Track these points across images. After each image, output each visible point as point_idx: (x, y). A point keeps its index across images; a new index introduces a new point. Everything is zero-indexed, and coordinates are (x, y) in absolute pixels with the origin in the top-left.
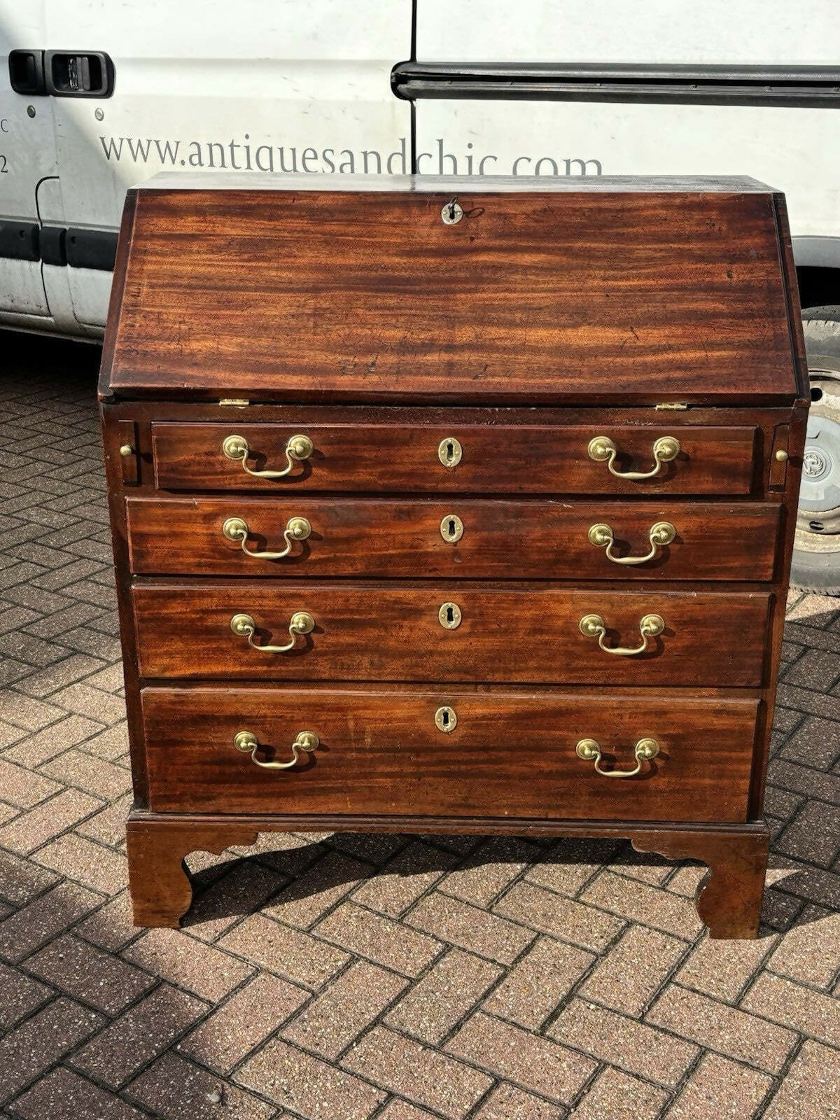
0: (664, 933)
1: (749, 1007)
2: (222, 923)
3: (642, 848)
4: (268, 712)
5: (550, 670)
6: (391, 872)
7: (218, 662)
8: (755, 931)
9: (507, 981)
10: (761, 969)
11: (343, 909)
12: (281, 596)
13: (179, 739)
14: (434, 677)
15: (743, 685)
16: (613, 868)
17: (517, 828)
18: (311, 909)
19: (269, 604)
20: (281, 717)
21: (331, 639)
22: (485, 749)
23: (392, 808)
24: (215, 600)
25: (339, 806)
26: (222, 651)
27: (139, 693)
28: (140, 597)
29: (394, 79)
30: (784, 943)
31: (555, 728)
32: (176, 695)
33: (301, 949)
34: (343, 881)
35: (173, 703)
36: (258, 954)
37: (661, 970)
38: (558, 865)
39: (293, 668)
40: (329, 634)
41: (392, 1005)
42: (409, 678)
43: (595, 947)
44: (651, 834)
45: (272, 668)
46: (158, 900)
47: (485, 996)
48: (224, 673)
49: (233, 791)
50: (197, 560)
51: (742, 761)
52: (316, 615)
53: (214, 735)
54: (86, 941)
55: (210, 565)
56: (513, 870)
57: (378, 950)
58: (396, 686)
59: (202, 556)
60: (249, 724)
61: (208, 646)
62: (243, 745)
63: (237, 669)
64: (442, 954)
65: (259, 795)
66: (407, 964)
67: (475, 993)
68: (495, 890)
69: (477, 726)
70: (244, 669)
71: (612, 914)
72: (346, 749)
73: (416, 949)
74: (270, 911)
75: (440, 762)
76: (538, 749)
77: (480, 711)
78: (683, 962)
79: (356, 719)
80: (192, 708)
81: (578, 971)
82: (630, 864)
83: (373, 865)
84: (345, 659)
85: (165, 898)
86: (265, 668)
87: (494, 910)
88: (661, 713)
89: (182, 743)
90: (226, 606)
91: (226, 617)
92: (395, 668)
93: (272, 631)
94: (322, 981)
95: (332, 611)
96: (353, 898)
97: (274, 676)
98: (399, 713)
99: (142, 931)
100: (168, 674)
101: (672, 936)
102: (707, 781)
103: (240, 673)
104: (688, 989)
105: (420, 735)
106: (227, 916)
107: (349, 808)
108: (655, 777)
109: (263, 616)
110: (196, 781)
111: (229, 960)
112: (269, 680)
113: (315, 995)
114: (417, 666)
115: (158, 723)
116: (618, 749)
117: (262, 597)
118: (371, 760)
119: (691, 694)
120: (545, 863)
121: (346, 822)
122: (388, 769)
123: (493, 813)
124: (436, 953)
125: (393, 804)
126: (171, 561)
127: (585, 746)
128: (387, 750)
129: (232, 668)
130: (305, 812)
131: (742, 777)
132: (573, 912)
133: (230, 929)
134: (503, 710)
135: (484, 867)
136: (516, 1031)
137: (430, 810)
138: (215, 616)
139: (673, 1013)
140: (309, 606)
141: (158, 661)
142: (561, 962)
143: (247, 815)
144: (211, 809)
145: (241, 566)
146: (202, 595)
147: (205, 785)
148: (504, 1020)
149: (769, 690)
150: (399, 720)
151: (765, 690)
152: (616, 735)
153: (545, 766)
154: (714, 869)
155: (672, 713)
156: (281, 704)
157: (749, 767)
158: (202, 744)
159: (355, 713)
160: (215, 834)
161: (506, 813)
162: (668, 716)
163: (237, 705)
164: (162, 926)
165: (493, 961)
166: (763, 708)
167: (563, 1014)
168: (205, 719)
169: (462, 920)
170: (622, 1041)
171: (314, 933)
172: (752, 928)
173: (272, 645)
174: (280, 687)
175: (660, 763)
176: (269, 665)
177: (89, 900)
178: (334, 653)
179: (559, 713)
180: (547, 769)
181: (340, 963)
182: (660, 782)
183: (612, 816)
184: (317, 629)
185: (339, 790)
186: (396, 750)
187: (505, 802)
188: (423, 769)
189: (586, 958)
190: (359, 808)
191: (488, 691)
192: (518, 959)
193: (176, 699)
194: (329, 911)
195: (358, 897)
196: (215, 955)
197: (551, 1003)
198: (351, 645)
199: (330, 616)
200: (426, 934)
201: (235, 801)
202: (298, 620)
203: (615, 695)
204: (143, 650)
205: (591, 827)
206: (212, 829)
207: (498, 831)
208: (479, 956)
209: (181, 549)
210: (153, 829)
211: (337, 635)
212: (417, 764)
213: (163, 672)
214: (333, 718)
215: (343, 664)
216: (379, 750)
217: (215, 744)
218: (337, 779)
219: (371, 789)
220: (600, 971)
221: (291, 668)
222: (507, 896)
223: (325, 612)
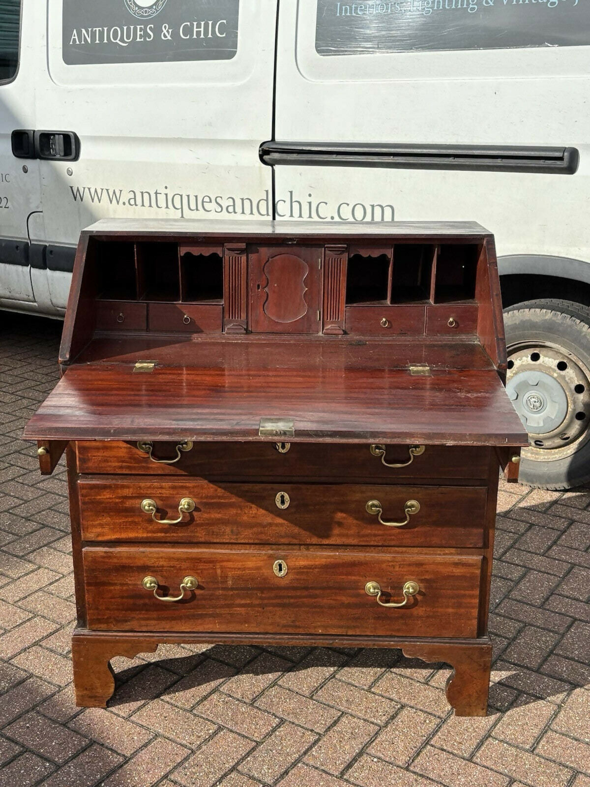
0: (426, 712)
1: (478, 761)
2: (135, 705)
3: (410, 655)
4: (165, 564)
5: (347, 536)
6: (248, 672)
7: (133, 530)
8: (484, 711)
9: (320, 743)
10: (488, 736)
11: (215, 696)
12: (174, 488)
13: (107, 581)
14: (273, 540)
15: (471, 546)
16: (394, 670)
17: (327, 641)
18: (193, 696)
19: (166, 493)
20: (173, 567)
21: (206, 516)
22: (306, 588)
23: (245, 627)
24: (131, 490)
25: (211, 626)
26: (136, 523)
27: (81, 551)
28: (83, 488)
29: (261, 152)
30: (504, 719)
31: (351, 574)
32: (105, 552)
33: (185, 722)
34: (215, 679)
35: (103, 557)
36: (157, 725)
37: (422, 736)
38: (358, 669)
39: (181, 534)
40: (204, 512)
41: (243, 759)
42: (256, 541)
43: (379, 721)
44: (415, 646)
45: (167, 535)
46: (92, 689)
47: (305, 753)
48: (137, 538)
49: (142, 616)
50: (120, 464)
51: (472, 597)
52: (195, 500)
53: (129, 578)
54: (44, 716)
55: (129, 468)
56: (328, 672)
57: (237, 723)
58: (248, 546)
59: (123, 462)
60: (153, 572)
61: (127, 520)
62: (148, 585)
63: (145, 535)
64: (278, 726)
65: (158, 619)
66: (255, 732)
67: (299, 751)
68: (315, 684)
69: (302, 573)
70: (150, 535)
71: (392, 700)
72: (215, 588)
73: (261, 723)
74: (166, 698)
75: (276, 597)
76: (340, 588)
77: (302, 563)
78: (437, 731)
79: (222, 568)
80: (115, 560)
81: (367, 737)
82: (406, 667)
83: (235, 668)
84: (215, 529)
85: (97, 688)
86: (163, 535)
87: (314, 697)
88: (420, 564)
89: (109, 584)
90: (138, 494)
91: (139, 501)
92: (247, 534)
93: (168, 510)
94: (198, 743)
95: (207, 497)
96: (221, 689)
97: (169, 539)
98: (250, 564)
99: (81, 709)
100: (100, 539)
101: (431, 714)
102: (450, 610)
103: (147, 538)
104: (439, 749)
105: (264, 579)
106: (138, 700)
107: (217, 628)
108: (417, 607)
109: (162, 501)
110: (118, 610)
111: (138, 729)
112: (166, 543)
113: (193, 752)
114: (261, 533)
115: (93, 570)
116: (392, 588)
117: (162, 488)
118: (232, 595)
119: (439, 552)
120: (349, 667)
121: (215, 637)
122: (243, 602)
123: (312, 631)
124: (274, 725)
125: (246, 625)
126: (103, 465)
127: (371, 586)
128: (242, 589)
129: (141, 534)
130: (188, 630)
131: (473, 608)
132: (366, 698)
133: (139, 709)
134: (318, 562)
135: (309, 670)
136: (324, 775)
137: (270, 629)
138: (131, 501)
139: (428, 764)
140: (192, 494)
141: (94, 530)
142: (356, 731)
143: (151, 632)
144: (127, 628)
145: (148, 468)
146: (123, 487)
147: (124, 612)
148: (317, 768)
149: (489, 550)
150: (249, 569)
151: (486, 550)
152: (391, 579)
153: (345, 600)
154: (457, 670)
155: (426, 564)
156: (173, 558)
157: (477, 601)
158: (122, 585)
159: (221, 564)
160: (130, 645)
161: (320, 631)
162: (424, 566)
163: (145, 559)
164: (95, 707)
165: (312, 731)
166: (485, 561)
167: (356, 764)
168: (125, 568)
169: (292, 704)
170: (393, 782)
171: (195, 712)
172: (483, 709)
173: (168, 519)
174: (173, 547)
175: (419, 598)
176: (166, 533)
177: (48, 690)
178: (208, 524)
179: (353, 564)
180: (346, 602)
181: (211, 731)
182: (420, 611)
183: (389, 633)
184: (197, 509)
185: (211, 616)
186: (249, 589)
187: (319, 624)
188: (266, 601)
189: (373, 729)
190: (224, 628)
191: (308, 549)
192: (329, 729)
193: (105, 555)
194: (205, 698)
195: (224, 688)
196: (128, 726)
197: (348, 758)
198: (219, 519)
199: (205, 501)
200: (269, 713)
201: (143, 623)
202: (184, 503)
203: (390, 553)
204: (85, 523)
205: (376, 641)
206: (128, 642)
207: (315, 643)
208: (303, 727)
209: (109, 457)
210: (89, 641)
211: (209, 513)
212: (262, 598)
213: (97, 536)
214: (207, 567)
215: (213, 532)
216: (237, 589)
217: (130, 585)
218: (209, 608)
219: (232, 615)
220: (382, 737)
221: (180, 535)
222: (323, 689)
223: (202, 498)
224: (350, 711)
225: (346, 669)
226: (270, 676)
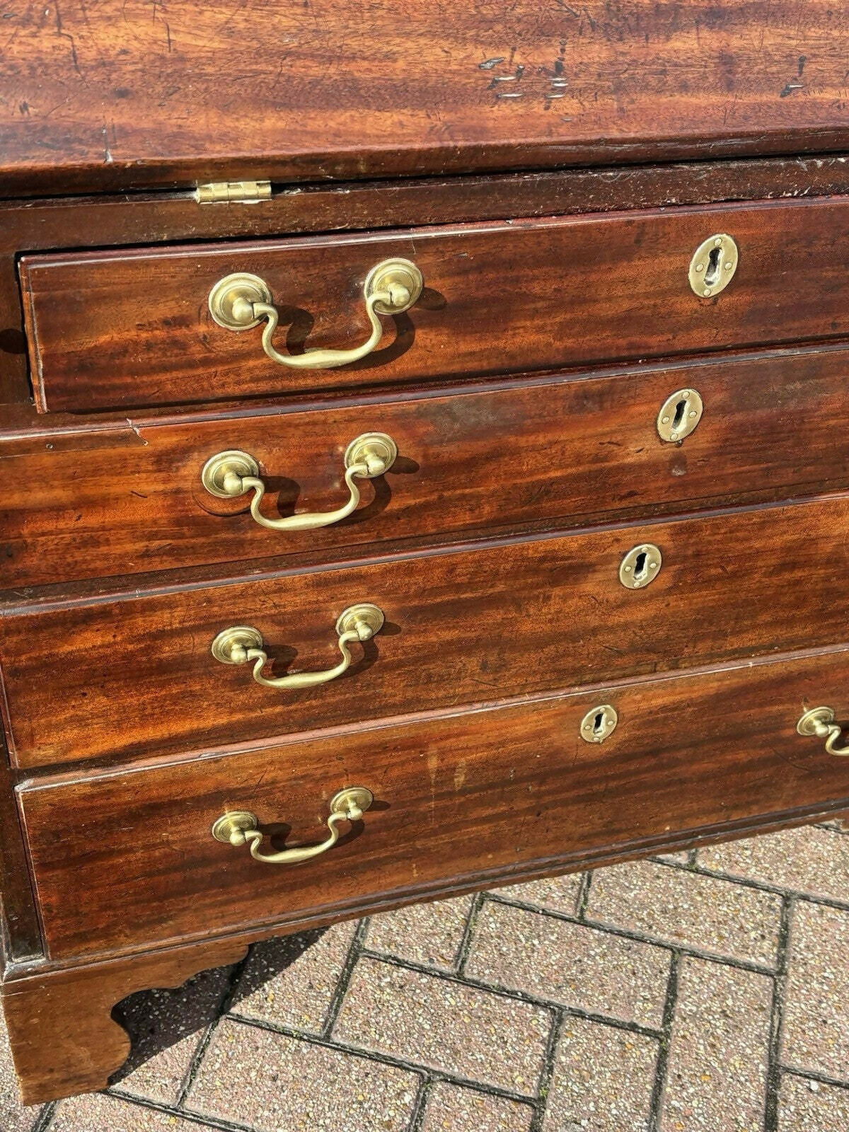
2: (177, 1056)
4: (280, 774)
5: (791, 622)
7: (184, 714)
9: (672, 1062)
11: (363, 972)
12: (320, 584)
13: (103, 849)
14: (593, 665)
18: (311, 987)
19: (291, 603)
20: (303, 777)
21: (411, 641)
22: (655, 752)
23: (486, 861)
24: (179, 612)
25: (397, 878)
26: (193, 696)
27: (14, 796)
31: (772, 703)
32: (94, 784)
35: (85, 798)
39: (335, 698)
40: (410, 632)
42: (550, 678)
43: (762, 959)
45: (292, 707)
46: (69, 1066)
47: (655, 1107)
48: (197, 732)
49: (208, 901)
50: (140, 546)
52: (386, 606)
53: (172, 829)
55: (172, 552)
57: (455, 1052)
59: (152, 536)
60: (242, 799)
61: (164, 693)
62: (233, 837)
63: (222, 720)
67: (639, 1105)
69: (652, 723)
70: (238, 717)
71: (755, 886)
72: (419, 800)
73: (510, 1034)
74: (246, 1008)
76: (738, 736)
77: (658, 701)
79: (442, 754)
80: (128, 797)
81: (761, 1016)
84: (436, 668)
85: (81, 1061)
86: (279, 709)
87: (588, 918)
89: (111, 853)
90: (201, 619)
91: (206, 637)
92: (525, 666)
93: (297, 645)
95: (421, 593)
96: (368, 945)
97: (297, 716)
98: (520, 730)
99: (42, 1111)
100: (76, 754)
103: (229, 725)
105: (552, 755)
107: (415, 878)
109: (279, 623)
110: (138, 902)
112: (284, 725)
114: (566, 654)
115: (57, 834)
117: (281, 589)
118: (461, 805)
122: (489, 812)
123: (648, 832)
124: (545, 1034)
125: (490, 856)
126: (78, 556)
127: (813, 720)
128: (491, 786)
129: (212, 722)
134: (697, 693)
137: (548, 850)
138: (177, 640)
140: (377, 592)
141: (55, 738)
142: (730, 1002)
145: (241, 543)
146: (150, 607)
147: (155, 904)
150: (516, 740)
153: (743, 756)
156: (305, 758)
158: (146, 847)
159: (442, 744)
160: (173, 963)
161: (667, 828)
163: (219, 777)
165: (634, 1027)
167: (781, 1113)
168: (156, 809)
169: (550, 953)
171: (337, 1039)
176: (287, 704)
178: (416, 661)
180: (745, 761)
181: (407, 1098)
184: (386, 629)
185: (402, 857)
186: (509, 782)
187: (669, 814)
188: (547, 799)
189: (761, 987)
190: (430, 874)
191: (674, 668)
192: (668, 1014)
193: (96, 790)
194: (342, 986)
195: (374, 940)
197: (755, 1095)
198: (450, 643)
199: (415, 603)
200: (513, 996)
201: (212, 912)
204: (18, 723)
206: (167, 958)
208: (609, 1023)
209: (103, 529)
210: (52, 982)
211: (425, 631)
212: (538, 795)
213: (65, 753)
214: (403, 758)
215: (429, 676)
216: (481, 789)
217: (174, 842)
218: (398, 843)
219: (455, 845)
220: (794, 1009)
221: (332, 700)
222: (594, 883)
223: (406, 597)
224: (685, 941)
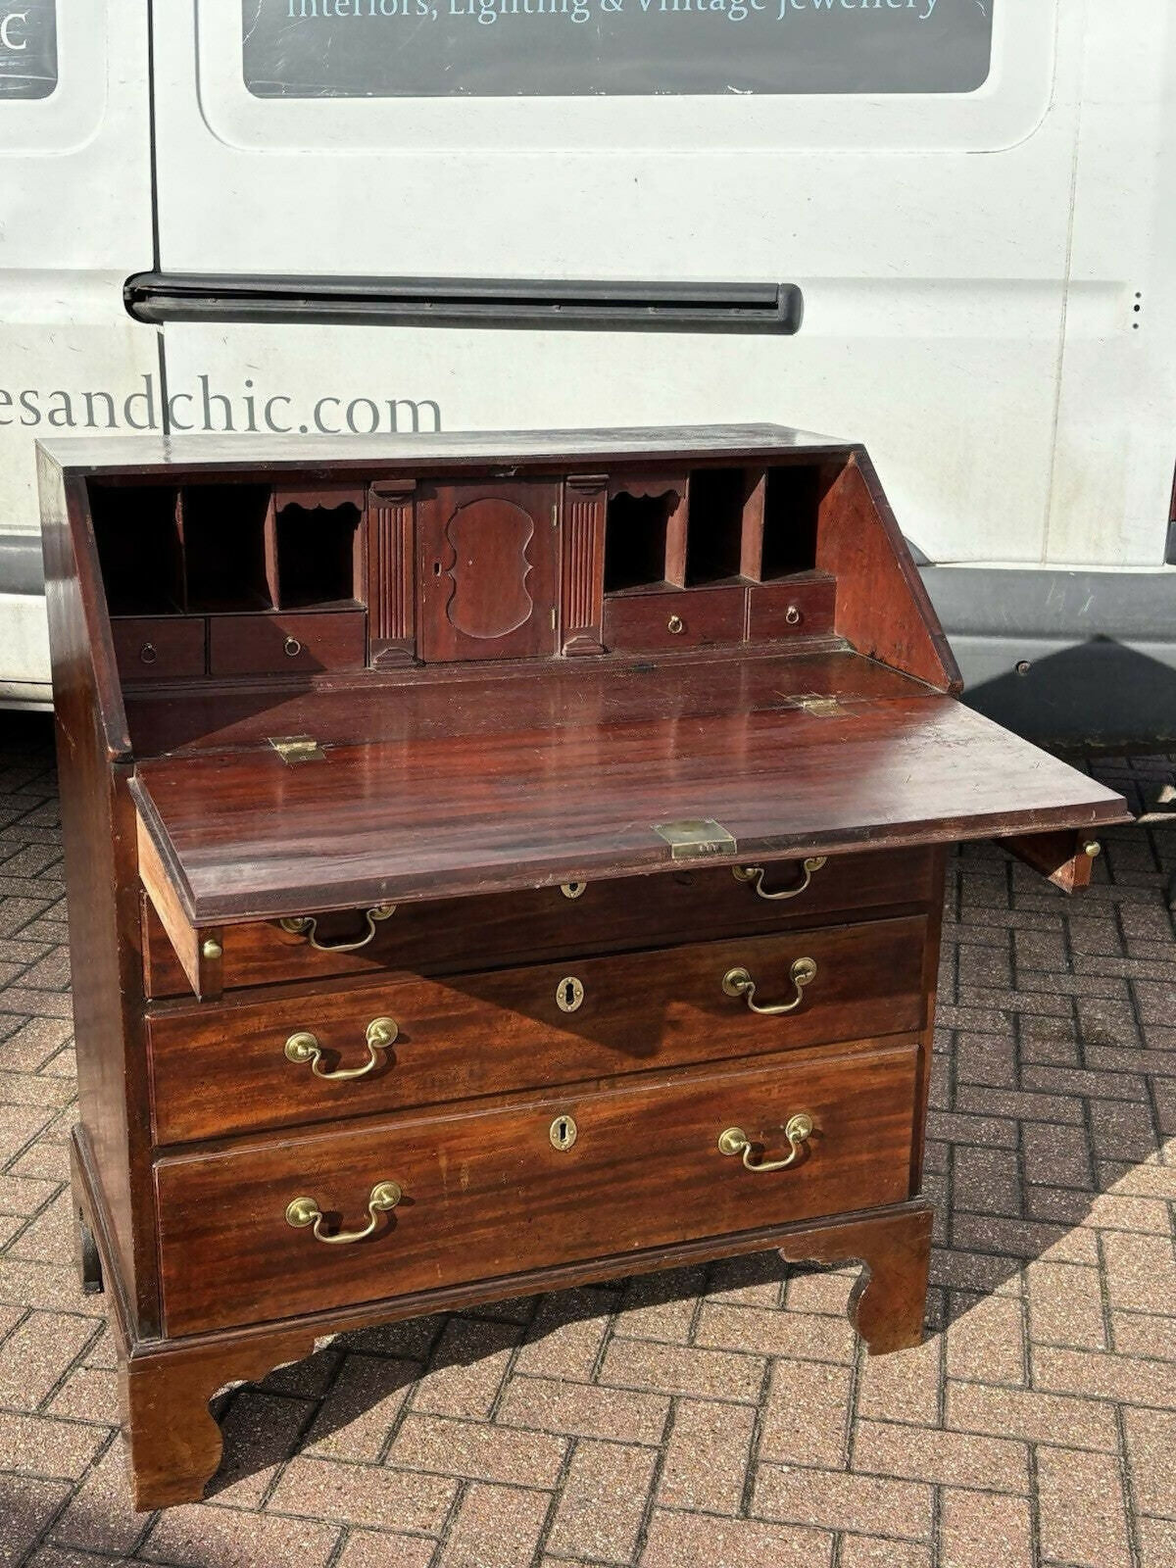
0: (815, 1361)
1: (957, 1425)
2: (261, 1478)
3: (795, 1257)
4: (333, 1164)
5: (687, 1046)
6: (445, 1364)
7: (266, 1104)
8: (919, 1335)
9: (668, 1462)
10: (945, 1380)
11: (410, 1424)
12: (354, 1001)
13: (209, 1225)
14: (549, 1078)
15: (901, 1029)
16: (712, 1297)
17: (649, 1262)
18: (368, 1434)
19: (337, 1014)
20: (349, 1169)
21: (419, 1049)
22: (612, 1164)
23: (494, 1267)
24: (264, 1019)
25: (425, 1278)
26: (273, 1089)
27: (150, 1170)
28: (159, 1031)
29: (128, 295)
30: (952, 1342)
31: (693, 1121)
32: (206, 1162)
33: (386, 1488)
34: (390, 1391)
35: (200, 1174)
36: (334, 1508)
37: (839, 1406)
38: (647, 1309)
39: (370, 1096)
40: (417, 1042)
41: (546, 1530)
42: (519, 1086)
43: (747, 1397)
44: (805, 1236)
45: (339, 1103)
46: (175, 1465)
47: (653, 1489)
48: (276, 1119)
49: (283, 1286)
50: (241, 966)
51: (902, 1124)
52: (398, 1019)
53: (258, 1210)
54: (78, 1550)
55: (260, 971)
56: (596, 1327)
57: (488, 1466)
58: (499, 1099)
59: (248, 960)
60: (307, 1186)
61: (254, 1085)
62: (302, 1216)
63: (292, 1111)
64: (570, 1453)
65: (322, 1284)
66: (535, 1474)
67: (639, 1489)
68: (588, 1357)
69: (603, 1135)
70: (302, 1109)
71: (743, 1353)
72: (435, 1198)
73: (534, 1453)
74: (314, 1449)
75: (558, 1192)
76: (674, 1152)
77: (607, 1114)
78: (856, 1391)
79: (449, 1154)
80: (228, 1176)
81: (744, 1432)
82: (730, 1288)
84: (437, 1074)
85: (184, 1461)
86: (330, 1104)
87: (601, 1381)
88: (814, 1079)
89: (215, 1230)
90: (279, 1024)
91: (278, 1040)
92: (501, 1075)
93: (341, 1049)
94: (439, 1521)
95: (421, 1011)
96: (414, 1407)
97: (343, 1112)
98: (505, 1135)
99: (151, 1516)
100: (196, 1134)
101: (826, 1362)
102: (865, 1157)
103: (298, 1115)
104: (879, 1421)
105: (532, 1161)
106: (260, 1469)
107: (440, 1277)
108: (808, 1163)
109: (329, 1032)
110: (231, 1282)
111: (298, 1525)
112: (334, 1120)
113: (441, 1543)
114: (529, 1067)
115: (179, 1207)
116: (767, 1134)
117: (329, 1004)
118: (469, 1205)
119: (844, 1051)
121: (432, 1299)
122: (491, 1215)
123: (622, 1247)
124: (563, 1452)
125: (497, 1262)
127: (729, 1138)
128: (489, 1189)
129: (286, 1111)
130: (380, 1297)
131: (903, 1144)
132: (697, 1361)
133: (273, 1485)
134: (634, 1106)
135: (560, 1331)
136: (715, 1521)
137: (543, 1259)
138: (263, 1041)
139: (879, 1453)
140: (391, 1008)
141: (183, 1119)
142: (718, 1425)
143: (301, 1316)
144: (253, 1318)
145: (303, 966)
146: (246, 1014)
147: (244, 1285)
148: (692, 1512)
149: (927, 1031)
150: (503, 1144)
151: (922, 1032)
152: (763, 1117)
153: (682, 1173)
154: (869, 1265)
155: (824, 1077)
156: (350, 1150)
157: (910, 1130)
158: (240, 1226)
159: (448, 1144)
160: (257, 1352)
161: (636, 1244)
162: (821, 1082)
163: (291, 1163)
164: (179, 1503)
165: (637, 1444)
166: (921, 1052)
167: (758, 1487)
168: (245, 1191)
169: (568, 1404)
170: (842, 1500)
171: (390, 1463)
172: (916, 1332)
173: (342, 1069)
174: (347, 1128)
175: (812, 1143)
176: (336, 1099)
177: (55, 1494)
178: (423, 1067)
179: (698, 1100)
180: (685, 1177)
181: (449, 1494)
182: (813, 1169)
183: (759, 1224)
184: (401, 1038)
185: (428, 1256)
186: (503, 1186)
187: (635, 1229)
188: (534, 1206)
189: (745, 1414)
190: (452, 1276)
191: (613, 1086)
192: (666, 1435)
193: (206, 1168)
194: (393, 1433)
195: (419, 1403)
196: (273, 1525)
197: (736, 1476)
198: (445, 1052)
199: (417, 1018)
200: (537, 1430)
201: (286, 1299)
202: (377, 1030)
203: (761, 1066)
204: (161, 1106)
205: (736, 1242)
206: (252, 1347)
207: (627, 1271)
208: (615, 1443)
210: (167, 1363)
211: (427, 1042)
212: (527, 1201)
213: (188, 1132)
214: (420, 1157)
215: (433, 1080)
216: (479, 1191)
217: (259, 1223)
218: (423, 1241)
219: (468, 1246)
220: (770, 1426)
221: (366, 1098)
222: (607, 1361)
223: (410, 1013)
224: (683, 1391)
225: (625, 1314)
226: (493, 1359)
